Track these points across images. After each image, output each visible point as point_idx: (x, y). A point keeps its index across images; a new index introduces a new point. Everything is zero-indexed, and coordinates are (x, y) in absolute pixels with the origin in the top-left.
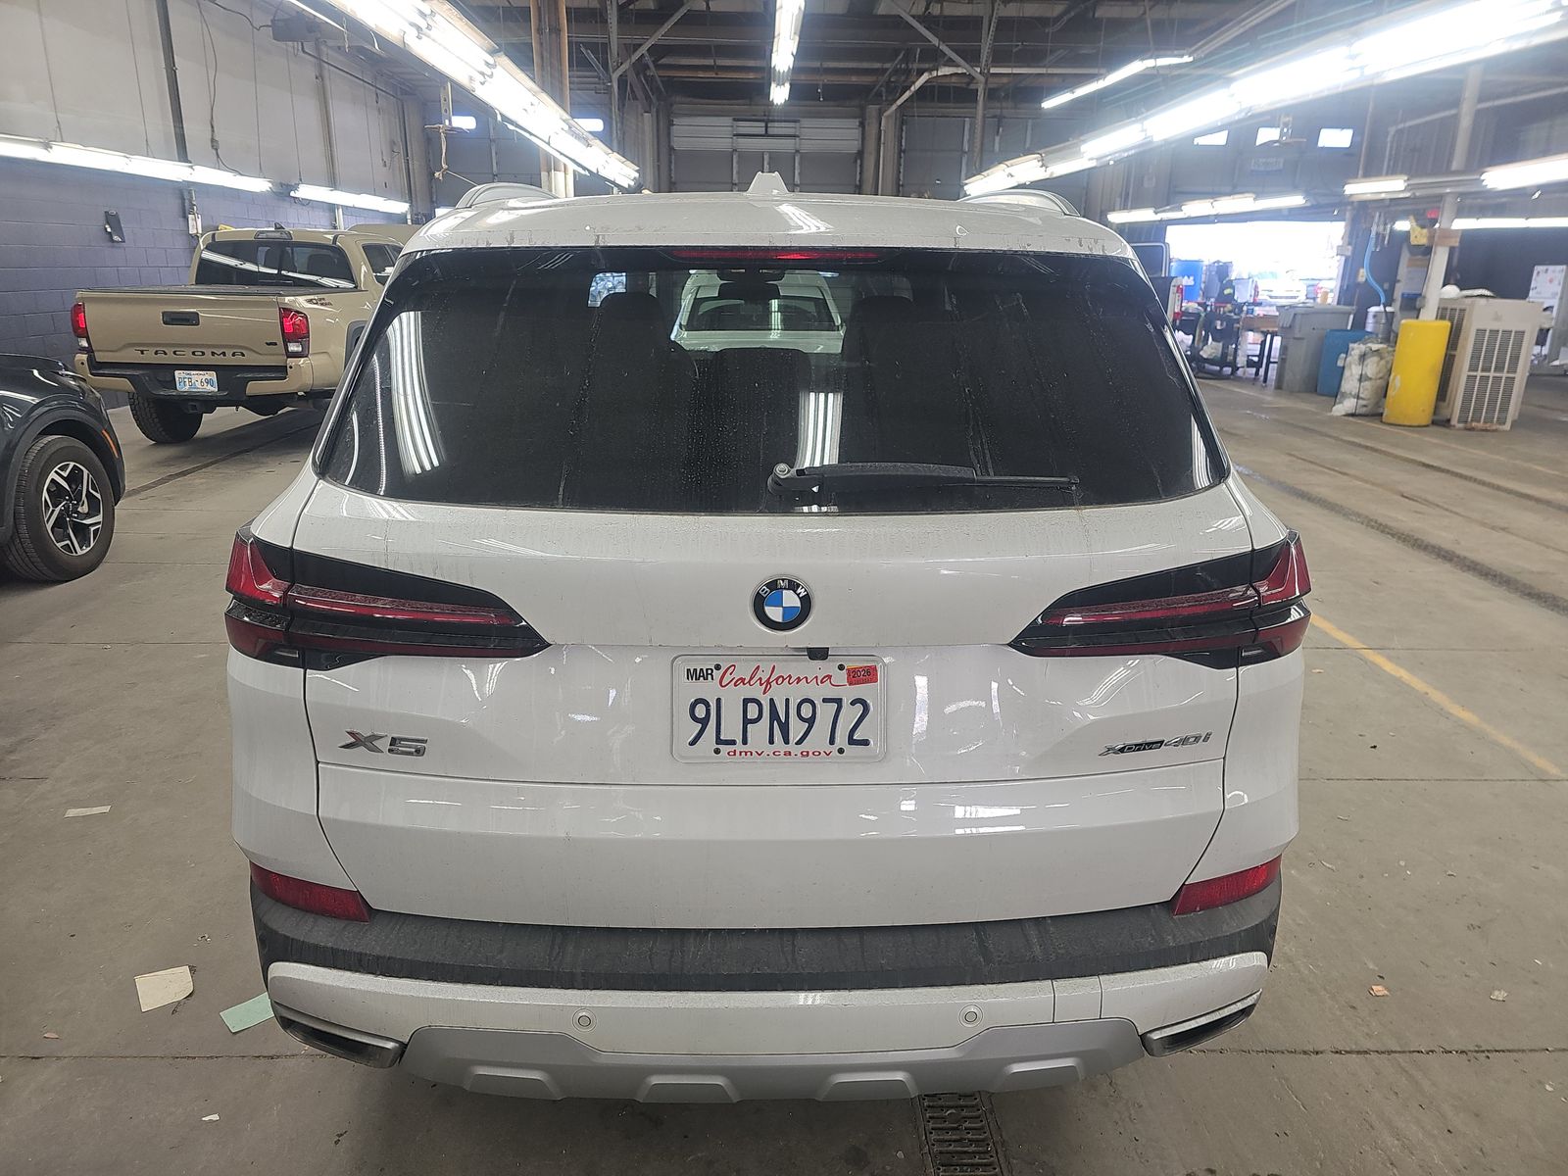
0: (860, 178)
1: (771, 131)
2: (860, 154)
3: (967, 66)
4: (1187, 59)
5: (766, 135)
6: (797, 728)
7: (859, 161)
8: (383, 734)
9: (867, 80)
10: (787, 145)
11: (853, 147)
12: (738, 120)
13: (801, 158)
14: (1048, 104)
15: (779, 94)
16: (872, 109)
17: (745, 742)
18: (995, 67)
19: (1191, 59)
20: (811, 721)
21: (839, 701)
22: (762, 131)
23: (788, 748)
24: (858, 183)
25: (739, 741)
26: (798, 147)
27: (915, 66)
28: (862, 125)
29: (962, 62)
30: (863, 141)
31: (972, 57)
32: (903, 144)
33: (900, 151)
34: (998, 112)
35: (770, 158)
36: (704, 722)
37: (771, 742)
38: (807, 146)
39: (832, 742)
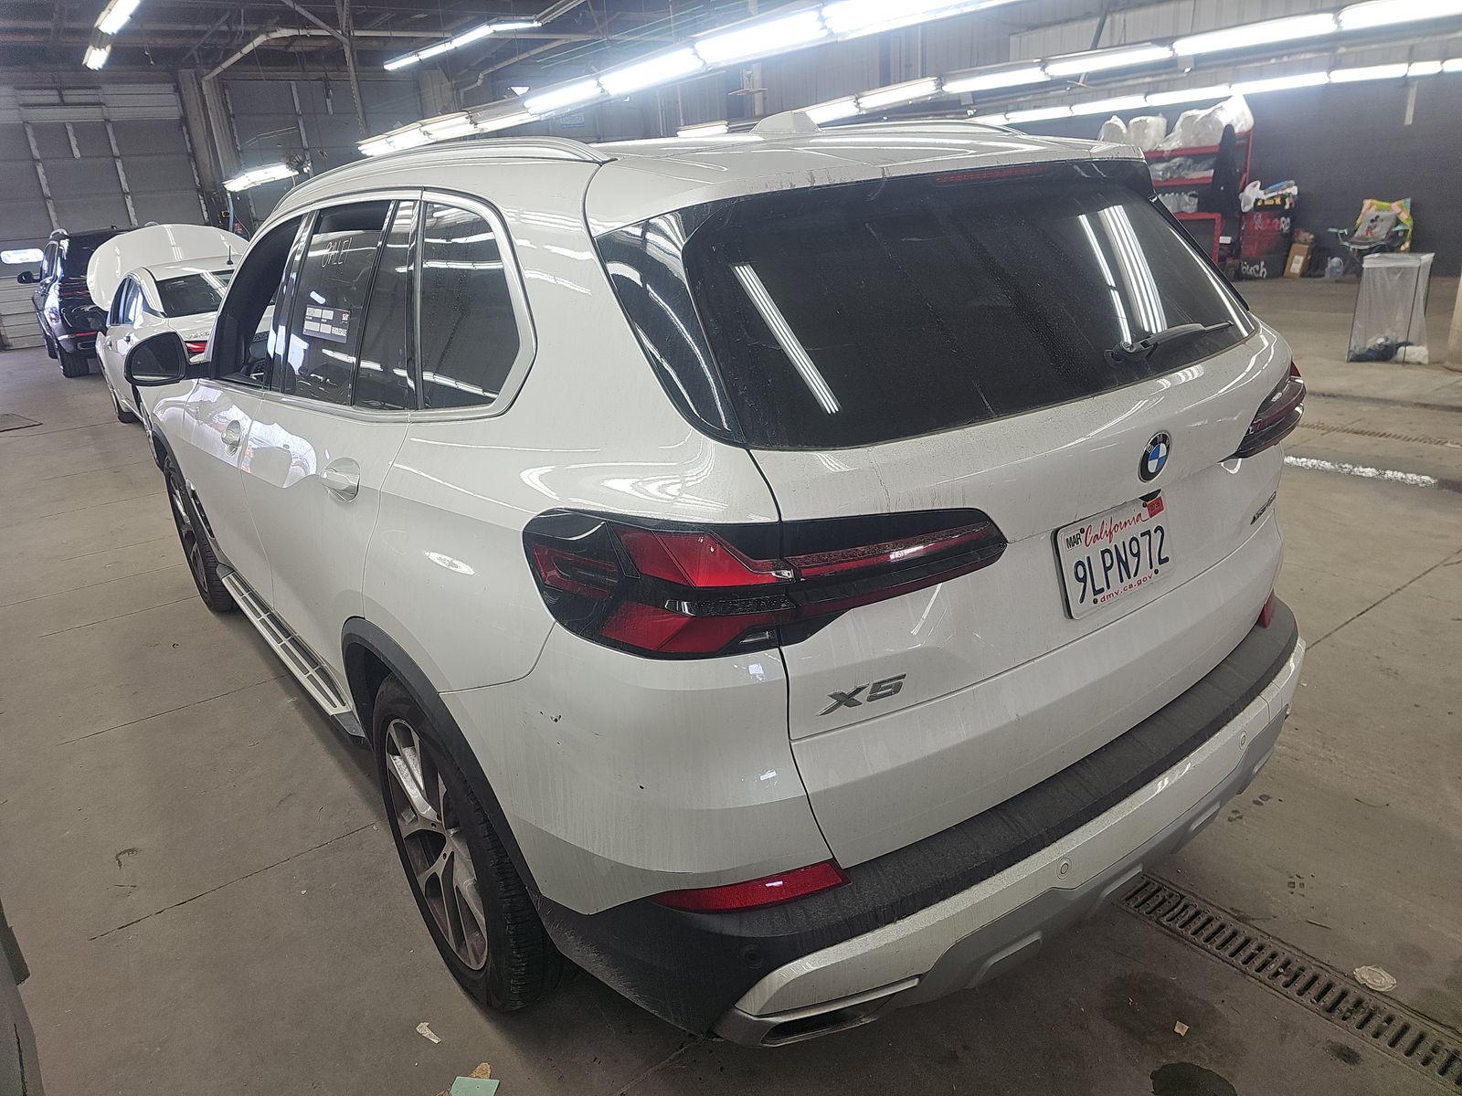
0: (192, 145)
1: (68, 99)
2: (184, 120)
3: (328, 28)
4: (536, 24)
5: (63, 104)
6: (1132, 562)
7: (184, 128)
8: (863, 685)
9: (179, 42)
10: (93, 114)
11: (173, 113)
12: (23, 88)
13: (114, 128)
14: (391, 66)
15: (96, 59)
16: (186, 74)
17: (1108, 588)
18: (359, 30)
19: (540, 24)
20: (1138, 555)
21: (1148, 533)
22: (56, 99)
23: (1130, 582)
24: (190, 151)
25: (1106, 588)
26: (106, 115)
27: (242, 28)
28: (177, 89)
29: (322, 24)
30: (183, 105)
31: (332, 20)
32: (230, 108)
33: (229, 117)
34: (322, 74)
35: (74, 129)
36: (1084, 580)
37: (1122, 581)
38: (116, 115)
39: (1151, 568)
